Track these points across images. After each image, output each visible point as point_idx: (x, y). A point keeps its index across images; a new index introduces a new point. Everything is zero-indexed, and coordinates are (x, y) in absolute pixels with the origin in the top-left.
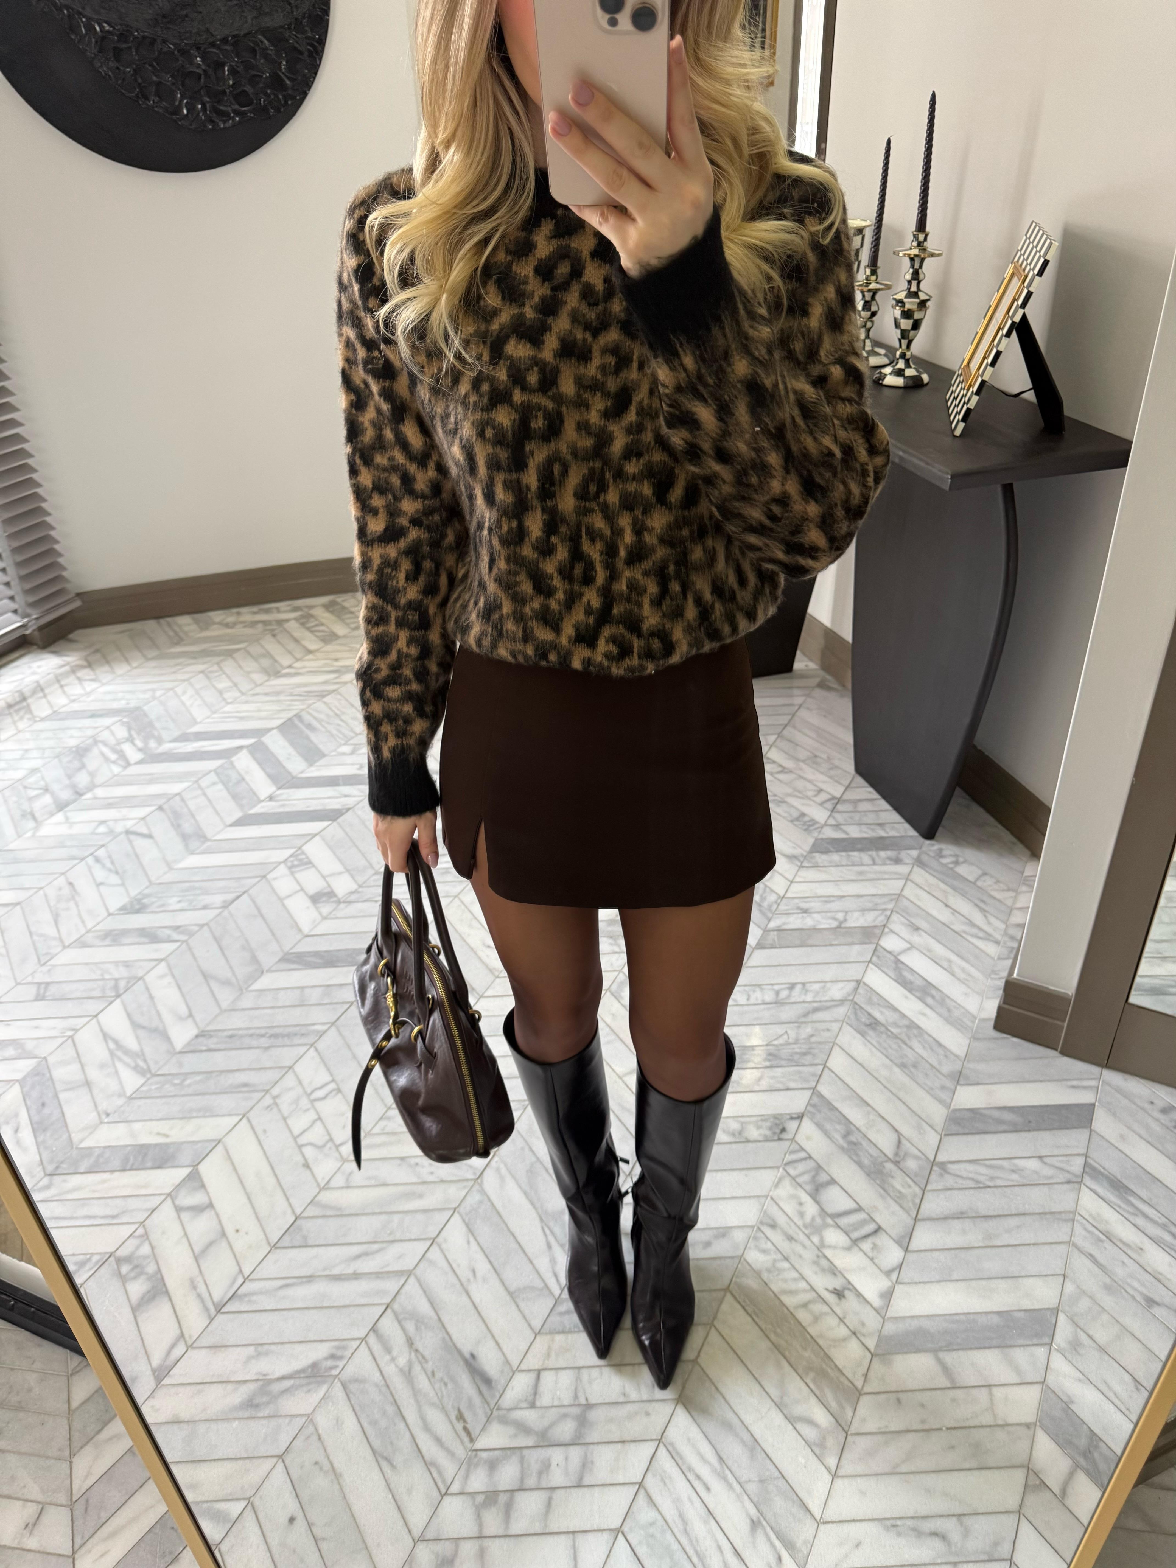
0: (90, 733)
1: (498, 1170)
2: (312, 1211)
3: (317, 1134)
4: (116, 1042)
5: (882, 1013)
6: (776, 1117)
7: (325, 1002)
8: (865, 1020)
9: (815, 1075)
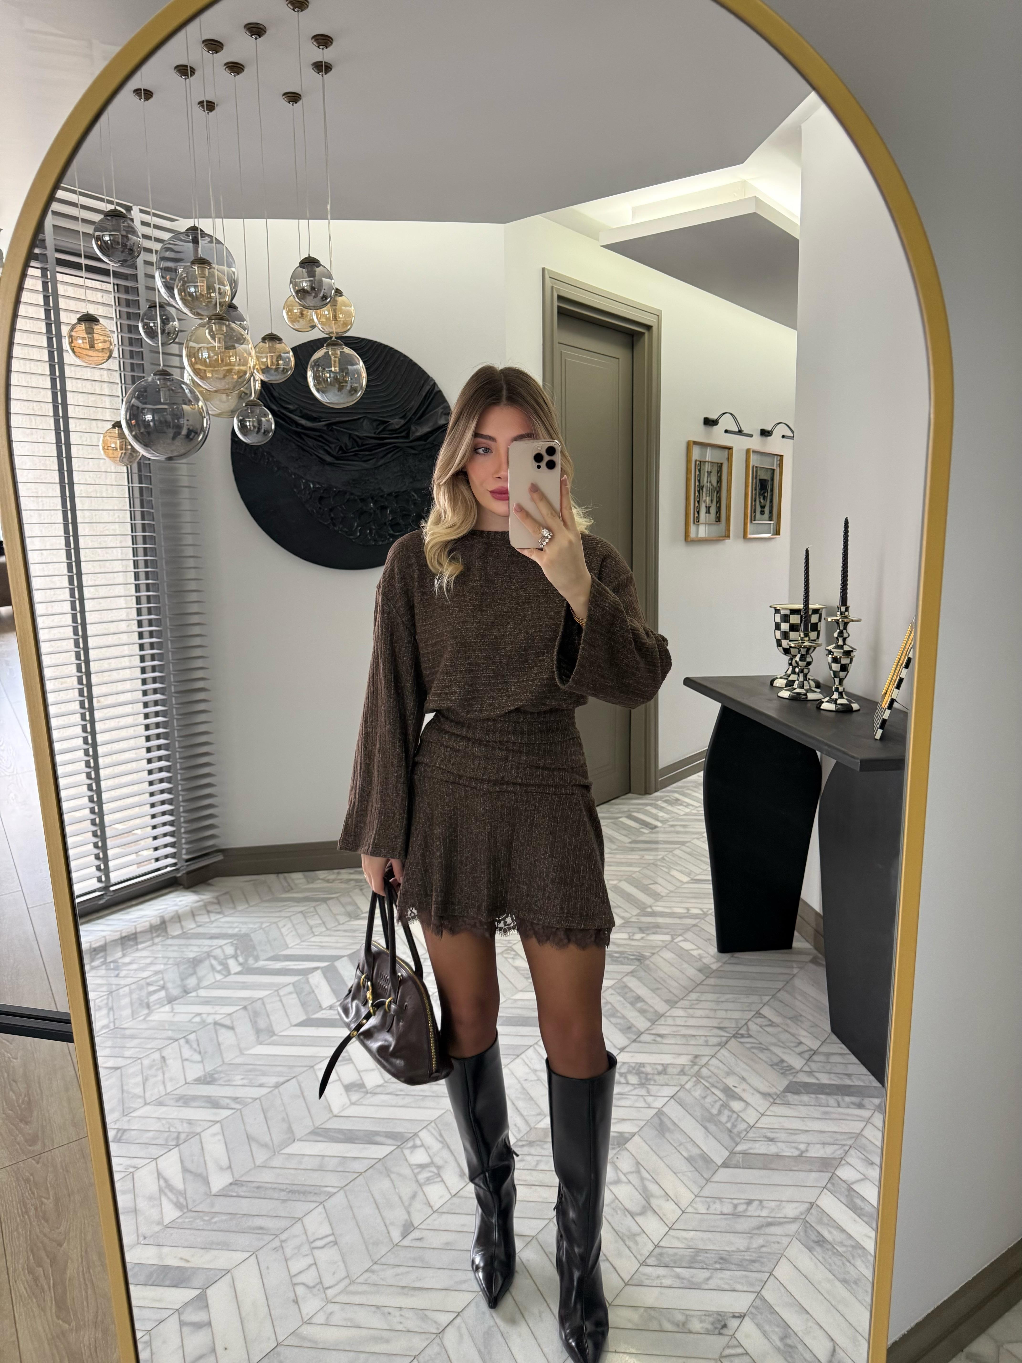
0: (206, 949)
1: (459, 1328)
2: (292, 1341)
3: (310, 1277)
4: (166, 1181)
5: (830, 1232)
6: (719, 1313)
7: (339, 1169)
8: (814, 1237)
9: (761, 1281)
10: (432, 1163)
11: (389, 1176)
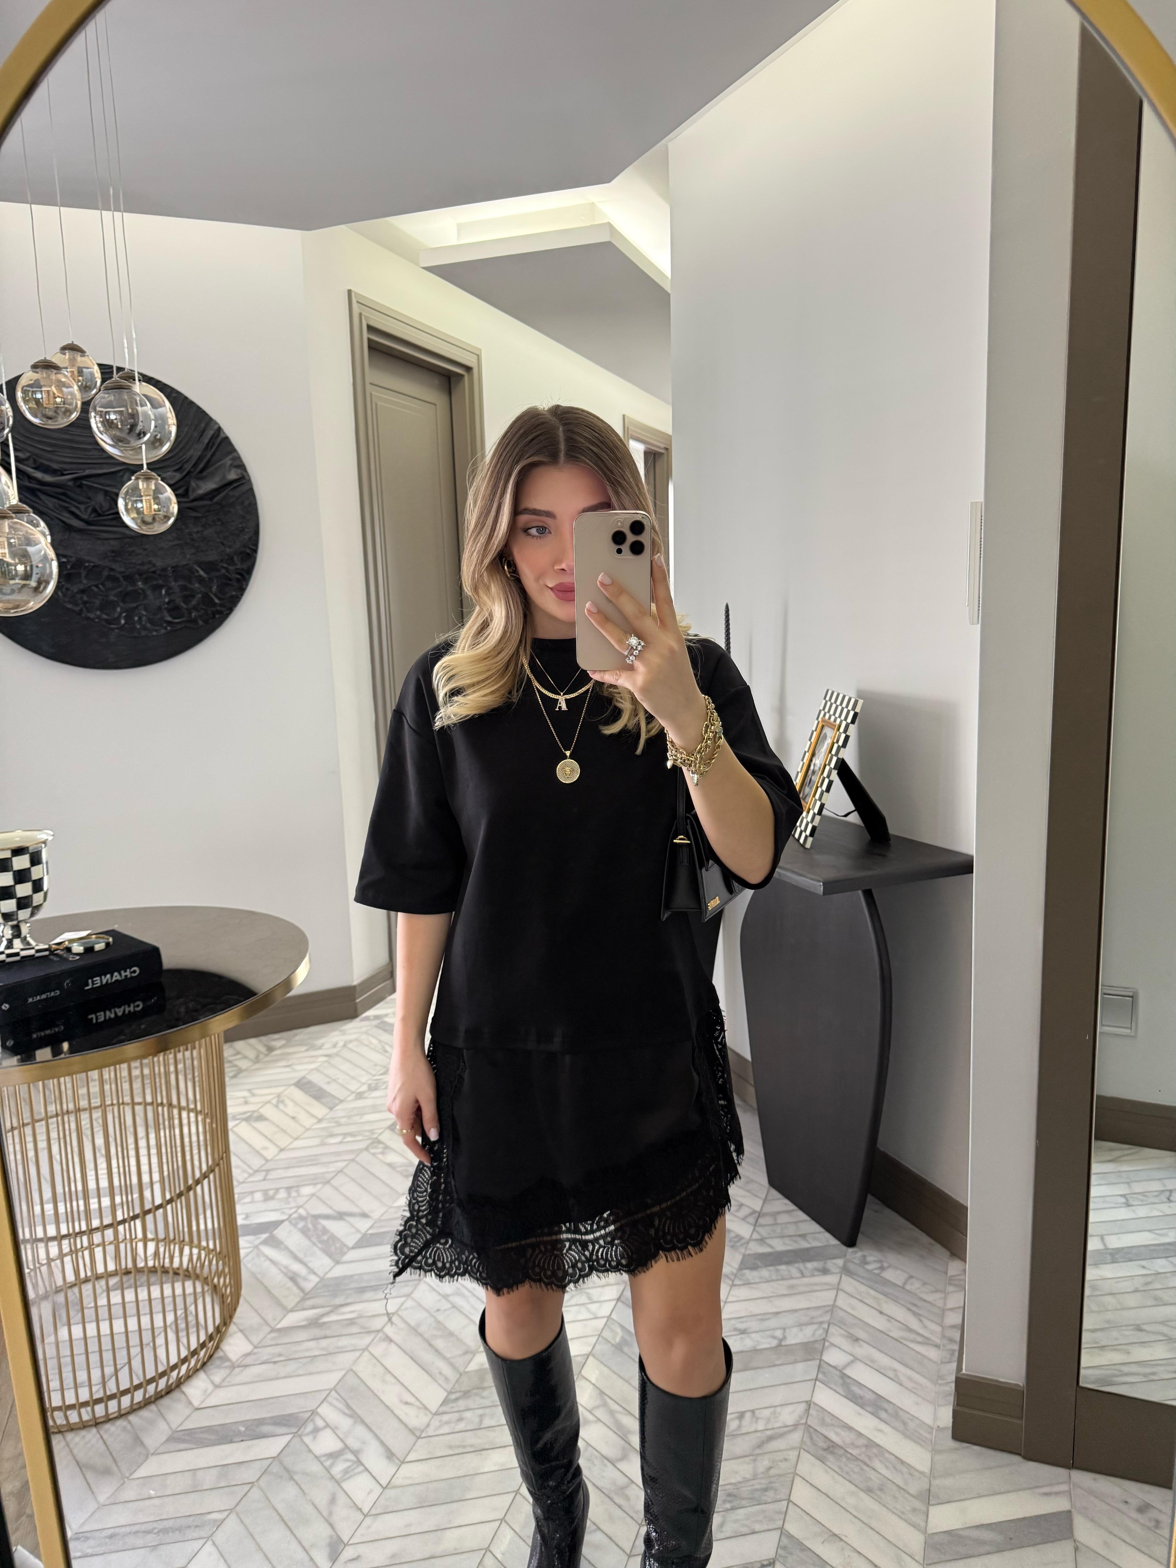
5: (837, 1434)
7: (222, 1484)
8: (821, 1444)
9: (779, 1512)
10: (346, 1447)
11: (292, 1478)
